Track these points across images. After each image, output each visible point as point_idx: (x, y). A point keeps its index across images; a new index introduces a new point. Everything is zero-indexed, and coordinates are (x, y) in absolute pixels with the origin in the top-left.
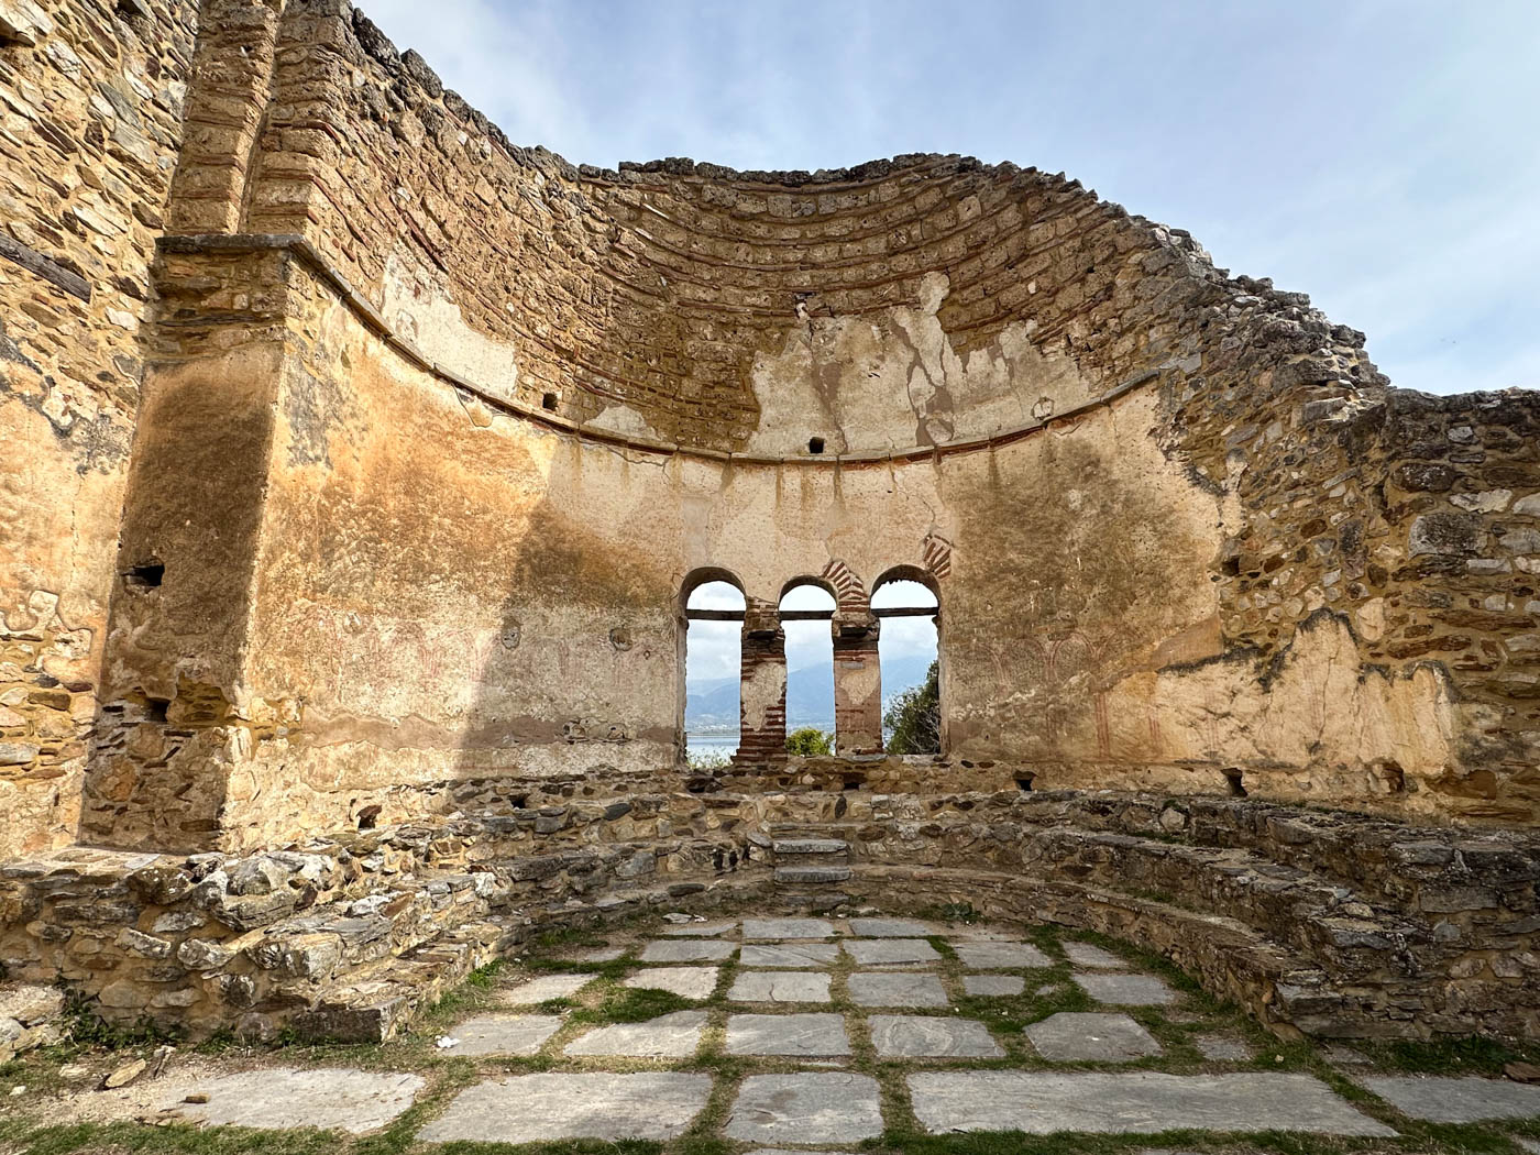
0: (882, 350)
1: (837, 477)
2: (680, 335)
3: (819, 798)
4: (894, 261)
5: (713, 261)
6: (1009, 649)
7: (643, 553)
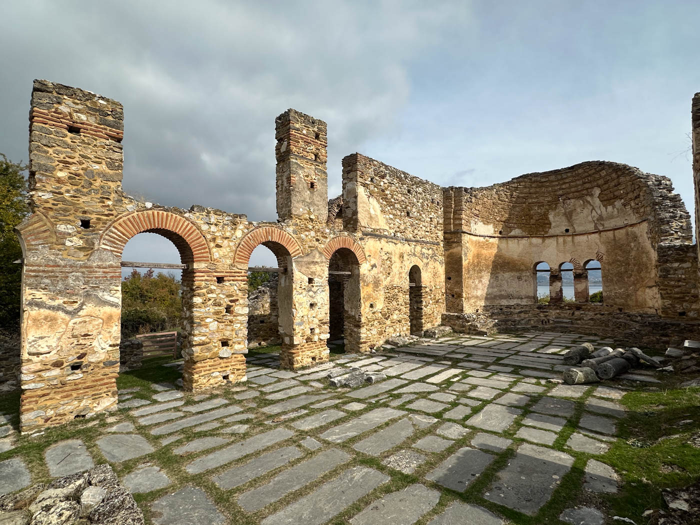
0: (584, 206)
1: (573, 238)
2: (529, 210)
3: (569, 311)
4: (585, 185)
5: (536, 193)
6: (617, 280)
7: (524, 260)
